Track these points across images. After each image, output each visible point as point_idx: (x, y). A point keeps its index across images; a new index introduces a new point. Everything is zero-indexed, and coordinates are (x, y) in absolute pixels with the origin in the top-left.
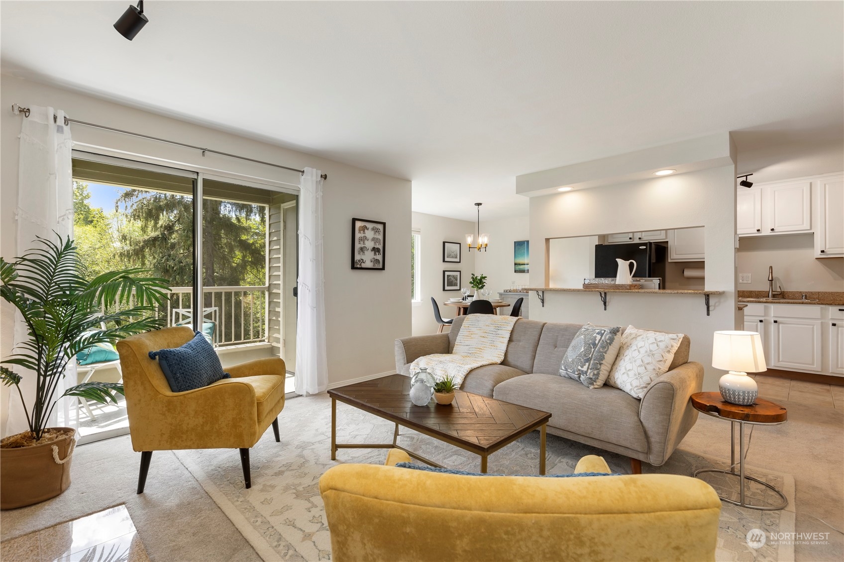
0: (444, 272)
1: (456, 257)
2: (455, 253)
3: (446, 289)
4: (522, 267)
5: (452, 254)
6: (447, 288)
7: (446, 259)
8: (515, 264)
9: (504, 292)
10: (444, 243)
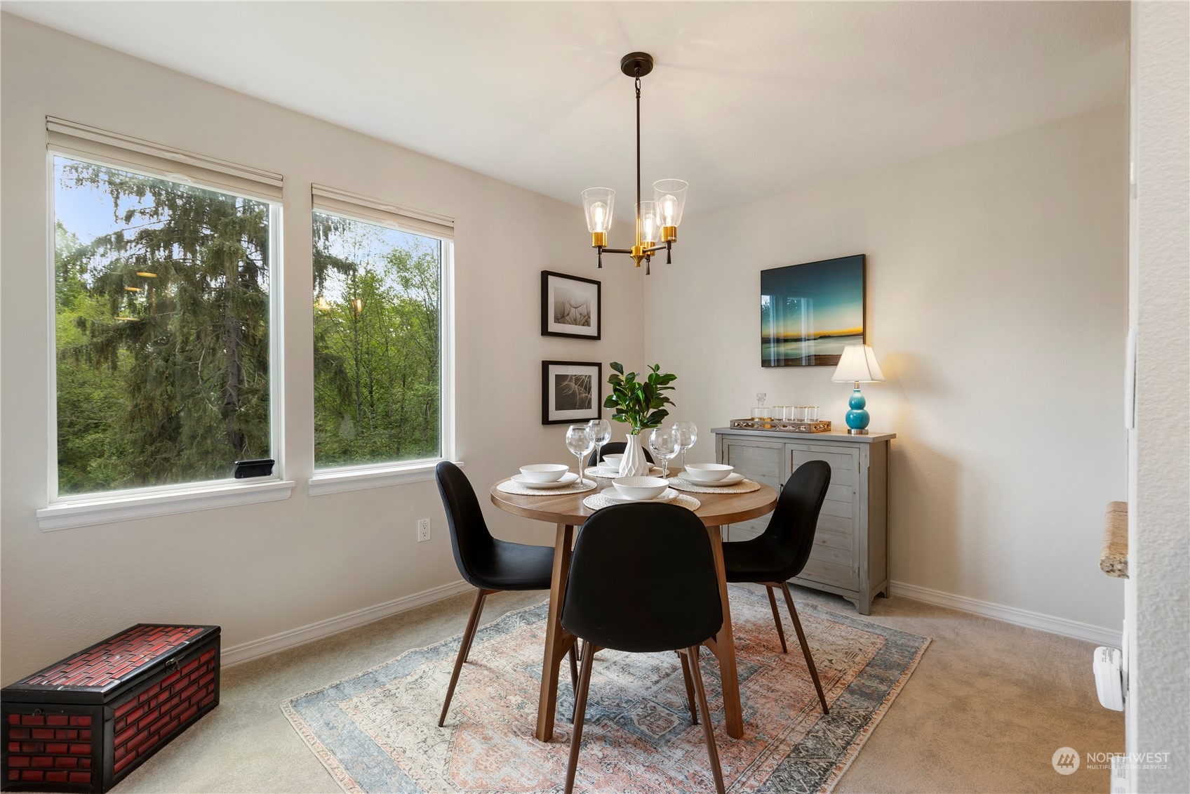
0: (546, 365)
1: (587, 323)
2: (583, 310)
3: (551, 419)
4: (784, 349)
5: (573, 310)
6: (554, 414)
7: (553, 327)
8: (765, 341)
9: (733, 427)
10: (545, 275)
